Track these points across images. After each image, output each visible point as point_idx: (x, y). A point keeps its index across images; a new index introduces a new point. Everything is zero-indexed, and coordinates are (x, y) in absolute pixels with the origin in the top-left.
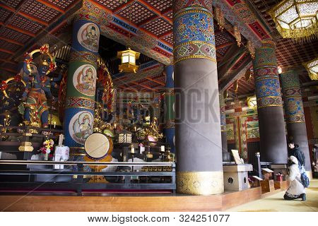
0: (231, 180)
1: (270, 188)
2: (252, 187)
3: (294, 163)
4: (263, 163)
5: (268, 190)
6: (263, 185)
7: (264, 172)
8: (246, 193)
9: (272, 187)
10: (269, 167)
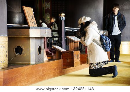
2: (49, 60)
4: (68, 29)
6: (65, 58)
7: (68, 41)
8: (40, 68)
9: (77, 60)
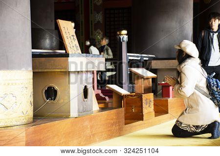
0: (51, 93)
1: (145, 111)
2: (102, 109)
3: (189, 56)
4: (134, 56)
5: (139, 117)
6: (129, 105)
7: (132, 77)
8: (86, 123)
9: (148, 109)
10: (146, 65)
